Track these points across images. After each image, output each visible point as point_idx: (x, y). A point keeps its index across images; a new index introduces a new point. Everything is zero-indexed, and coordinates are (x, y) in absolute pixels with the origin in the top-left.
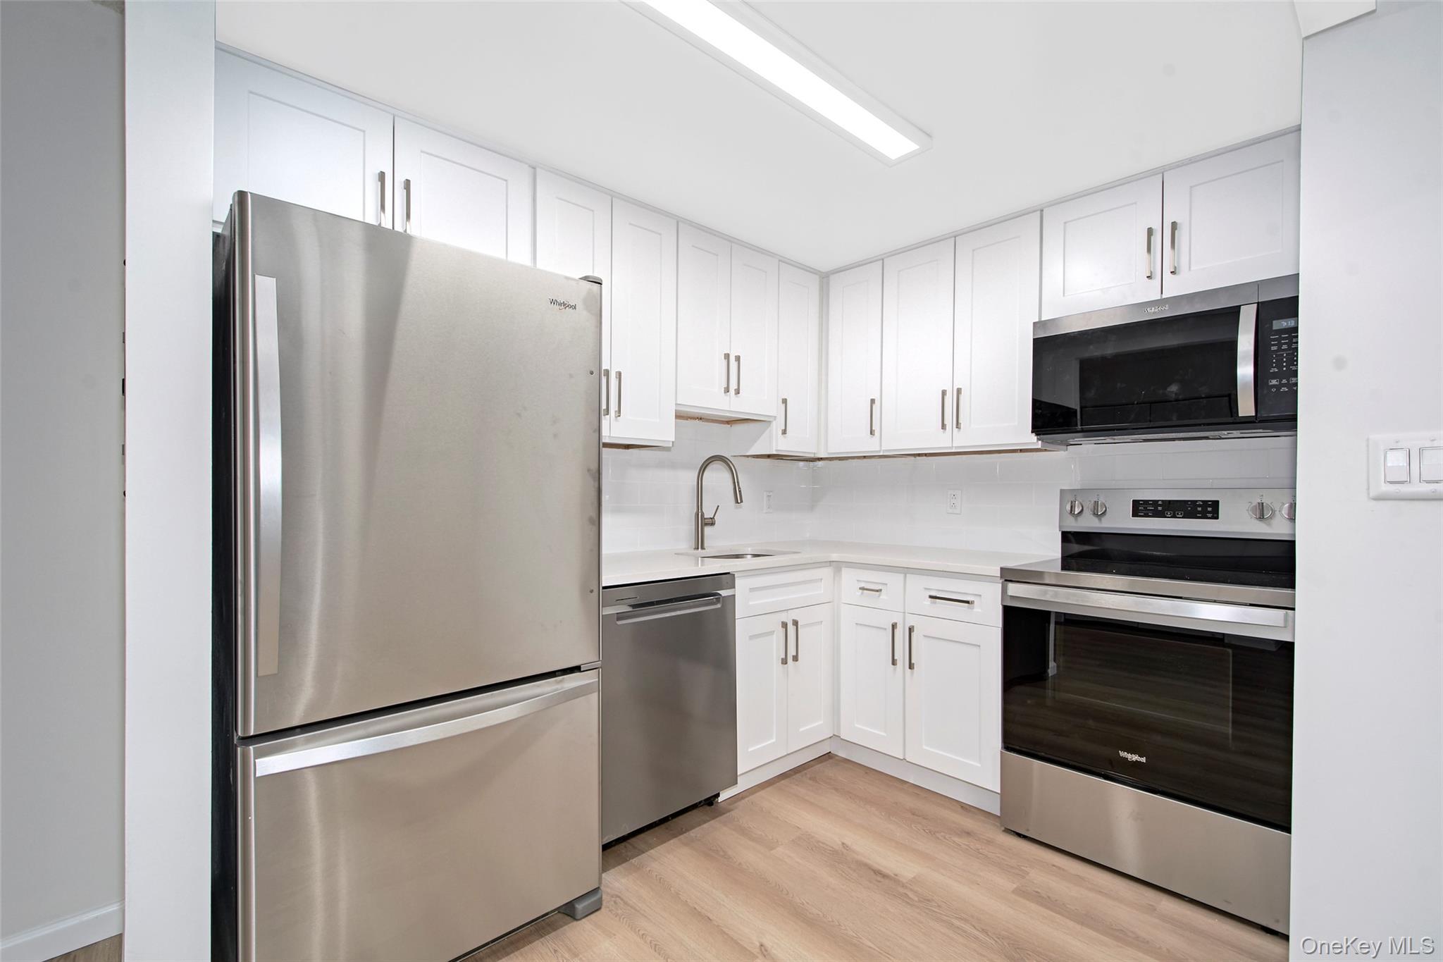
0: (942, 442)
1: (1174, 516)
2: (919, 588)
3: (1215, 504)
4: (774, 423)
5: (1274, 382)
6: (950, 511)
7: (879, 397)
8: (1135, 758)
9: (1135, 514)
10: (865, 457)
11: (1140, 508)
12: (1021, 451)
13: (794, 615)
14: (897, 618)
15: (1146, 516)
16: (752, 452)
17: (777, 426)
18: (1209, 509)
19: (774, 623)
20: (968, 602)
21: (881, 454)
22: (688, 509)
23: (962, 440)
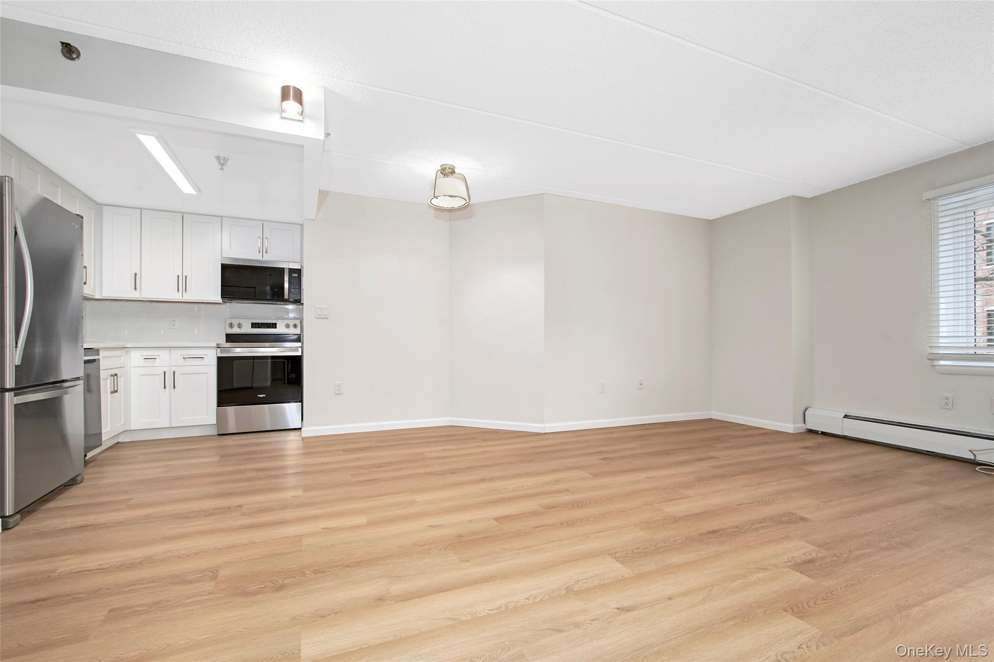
0: (178, 297)
1: (264, 328)
2: (178, 355)
3: (276, 324)
5: (293, 290)
6: (171, 327)
7: (139, 272)
8: (263, 396)
9: (252, 327)
10: (116, 300)
11: (254, 325)
12: (207, 303)
13: (115, 371)
14: (166, 369)
15: (256, 328)
18: (274, 326)
20: (202, 358)
21: (140, 299)
23: (187, 297)
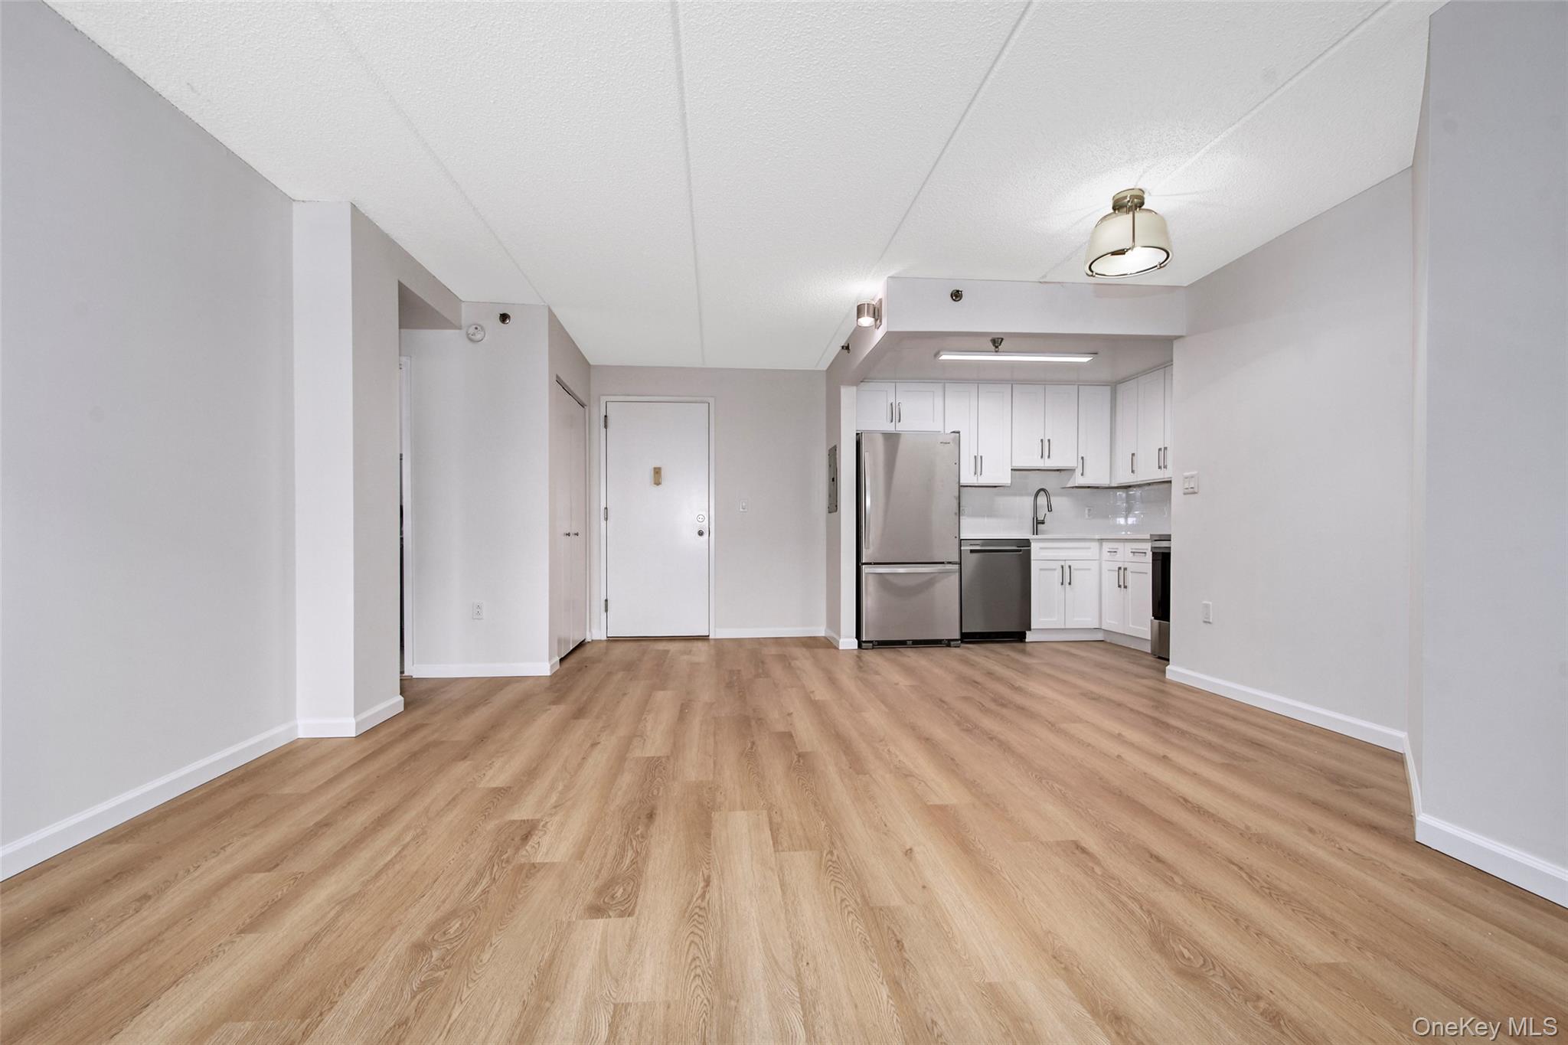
4: (1077, 470)
13: (1069, 563)
14: (1121, 565)
16: (1069, 486)
17: (1078, 471)
19: (1057, 565)
20: (1144, 553)
22: (1031, 515)
